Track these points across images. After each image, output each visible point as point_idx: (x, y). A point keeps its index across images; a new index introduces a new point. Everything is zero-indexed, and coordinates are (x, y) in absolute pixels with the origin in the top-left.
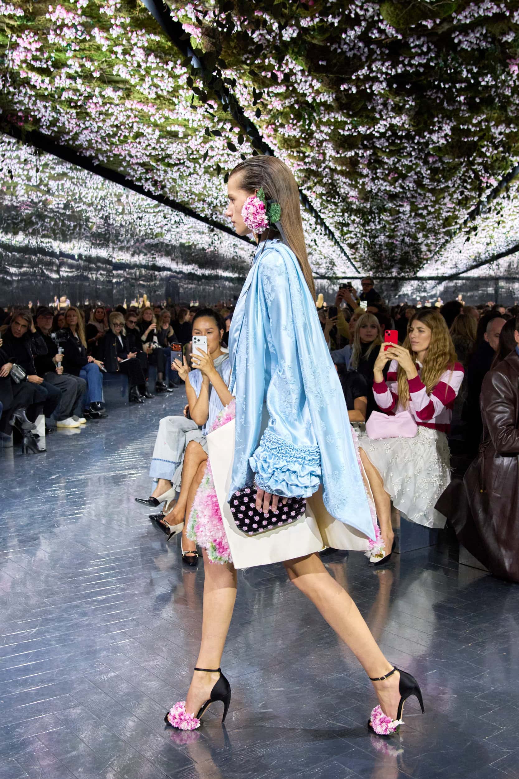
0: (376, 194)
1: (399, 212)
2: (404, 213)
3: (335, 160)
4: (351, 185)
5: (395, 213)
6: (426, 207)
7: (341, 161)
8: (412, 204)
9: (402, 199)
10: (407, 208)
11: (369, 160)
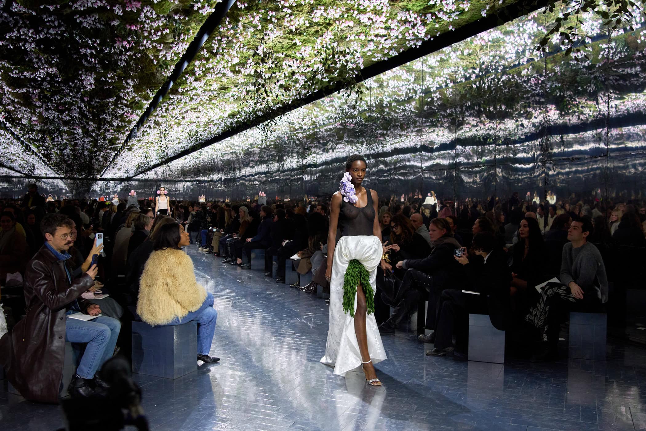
0: (53, 120)
1: (74, 134)
2: (78, 134)
3: (13, 94)
4: (31, 113)
5: (71, 134)
6: (93, 131)
7: (17, 95)
8: (83, 128)
9: (73, 124)
10: (80, 131)
11: (39, 96)
